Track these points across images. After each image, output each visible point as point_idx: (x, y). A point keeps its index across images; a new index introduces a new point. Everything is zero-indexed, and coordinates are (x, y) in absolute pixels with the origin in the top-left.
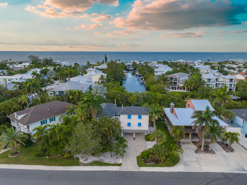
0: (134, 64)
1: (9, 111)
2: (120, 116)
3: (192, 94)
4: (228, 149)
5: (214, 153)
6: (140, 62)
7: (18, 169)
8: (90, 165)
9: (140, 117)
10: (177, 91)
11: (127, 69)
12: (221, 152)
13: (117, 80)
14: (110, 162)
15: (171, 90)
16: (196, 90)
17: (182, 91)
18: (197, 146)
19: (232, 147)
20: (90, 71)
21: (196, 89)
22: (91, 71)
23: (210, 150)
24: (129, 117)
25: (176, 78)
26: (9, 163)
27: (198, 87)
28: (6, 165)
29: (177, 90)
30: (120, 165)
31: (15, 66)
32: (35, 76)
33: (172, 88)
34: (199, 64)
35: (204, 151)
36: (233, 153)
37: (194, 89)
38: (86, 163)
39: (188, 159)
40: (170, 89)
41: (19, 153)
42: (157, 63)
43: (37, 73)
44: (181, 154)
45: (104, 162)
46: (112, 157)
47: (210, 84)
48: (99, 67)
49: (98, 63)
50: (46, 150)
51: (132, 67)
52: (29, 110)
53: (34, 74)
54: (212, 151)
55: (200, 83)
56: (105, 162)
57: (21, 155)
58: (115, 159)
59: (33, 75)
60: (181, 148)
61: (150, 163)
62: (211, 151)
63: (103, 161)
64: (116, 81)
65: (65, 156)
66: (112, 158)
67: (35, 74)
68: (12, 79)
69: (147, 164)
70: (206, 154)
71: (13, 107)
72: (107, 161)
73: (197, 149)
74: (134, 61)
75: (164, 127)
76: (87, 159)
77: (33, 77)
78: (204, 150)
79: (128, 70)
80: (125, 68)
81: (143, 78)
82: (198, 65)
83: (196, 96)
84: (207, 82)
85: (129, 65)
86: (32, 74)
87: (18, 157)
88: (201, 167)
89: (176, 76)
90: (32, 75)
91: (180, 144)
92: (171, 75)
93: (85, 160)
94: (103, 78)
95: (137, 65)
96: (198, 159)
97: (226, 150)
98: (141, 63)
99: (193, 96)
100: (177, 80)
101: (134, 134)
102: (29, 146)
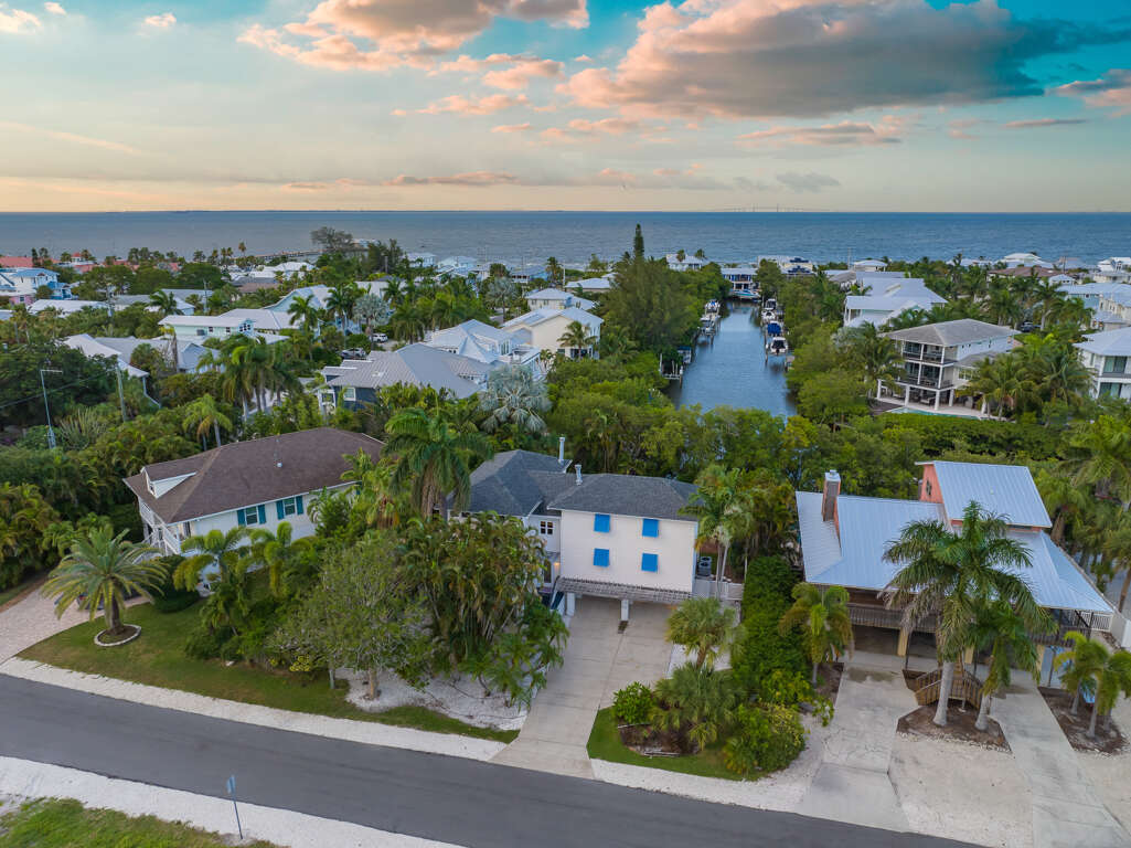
0: (768, 273)
1: (139, 460)
2: (559, 513)
3: (1009, 433)
4: (1091, 732)
5: (1002, 742)
6: (798, 260)
7: (108, 697)
8: (383, 721)
9: (651, 529)
10: (936, 410)
11: (730, 294)
12: (1045, 746)
13: (650, 347)
14: (471, 717)
15: (908, 407)
16: (1035, 413)
17: (964, 412)
18: (919, 698)
19: (1122, 730)
20: (542, 302)
21: (1033, 407)
22: (546, 301)
23: (980, 723)
24: (602, 525)
25: (937, 348)
26: (86, 670)
27: (1046, 395)
28: (75, 672)
29: (939, 409)
30: (508, 737)
31: (256, 274)
32: (303, 318)
33: (916, 397)
34: (1115, 278)
35: (948, 726)
36: (1115, 759)
37: (1025, 408)
38: (371, 709)
39: (849, 754)
40: (903, 399)
41: (134, 630)
42: (882, 269)
43: (309, 305)
44: (819, 728)
45: (446, 716)
46: (489, 695)
47: (1121, 385)
48: (586, 284)
49: (595, 264)
50: (226, 634)
51: (756, 288)
52: (203, 462)
53: (299, 308)
54: (996, 734)
55: (1060, 377)
56: (452, 716)
57: (140, 641)
58: (496, 709)
59: (294, 314)
60: (833, 694)
61: (647, 749)
62: (985, 731)
63: (443, 711)
64: (648, 349)
65: (292, 668)
66: (488, 702)
67: (304, 312)
68: (211, 329)
69: (631, 748)
70: (952, 745)
71: (154, 446)
72: (457, 712)
73: (915, 713)
74: (767, 258)
75: (777, 585)
76: (378, 693)
77: (292, 322)
78: (948, 719)
79: (736, 299)
80: (717, 289)
81: (783, 339)
82: (1110, 281)
83: (1031, 444)
84: (1105, 374)
85: (744, 277)
86: (294, 308)
87: (123, 650)
88: (899, 805)
89: (940, 334)
90: (289, 312)
91: (835, 674)
92: (910, 332)
93: (368, 697)
94: (581, 336)
95: (782, 277)
96: (902, 762)
97: (1080, 736)
98: (802, 265)
99: (1013, 439)
100: (939, 359)
101: (625, 605)
102: (179, 609)
